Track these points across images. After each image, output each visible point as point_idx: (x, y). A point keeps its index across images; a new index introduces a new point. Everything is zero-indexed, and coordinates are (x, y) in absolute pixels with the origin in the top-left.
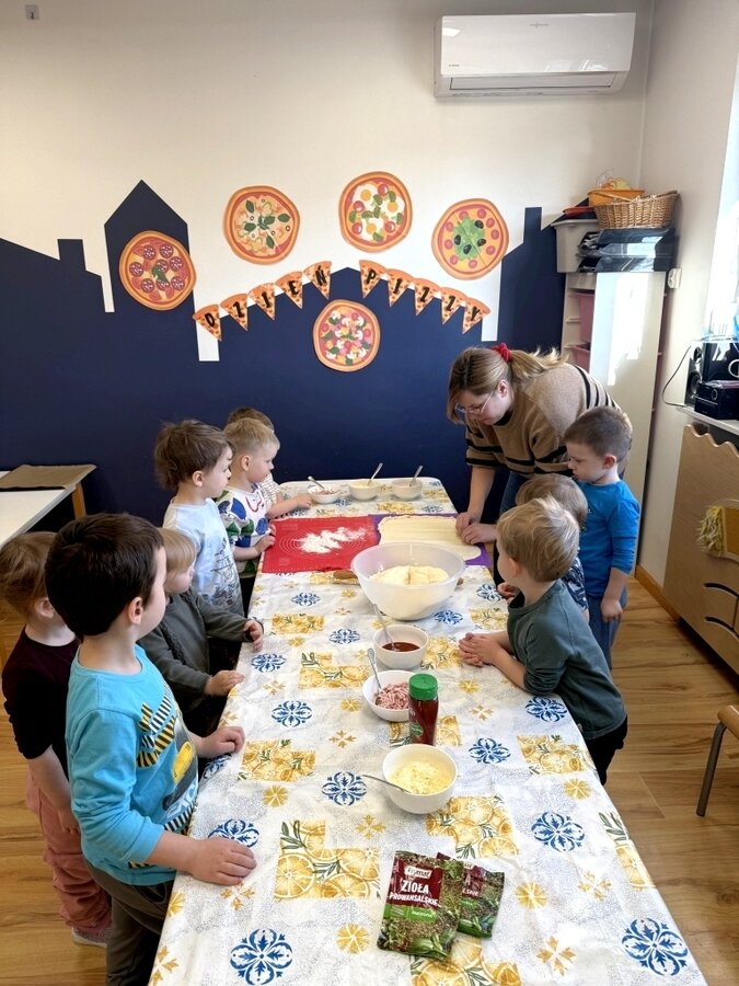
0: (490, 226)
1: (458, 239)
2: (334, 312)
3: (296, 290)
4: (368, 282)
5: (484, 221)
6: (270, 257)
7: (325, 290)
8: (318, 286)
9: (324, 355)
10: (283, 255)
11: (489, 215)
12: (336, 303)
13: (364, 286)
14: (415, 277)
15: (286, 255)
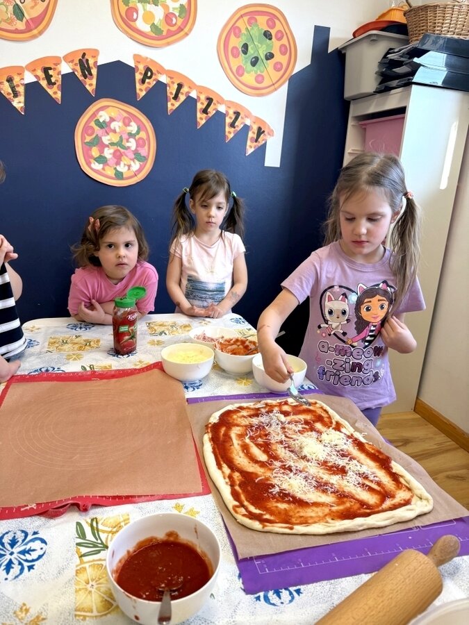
0: (279, 39)
1: (245, 47)
2: (101, 113)
3: (53, 80)
4: (143, 81)
5: (273, 32)
6: (17, 31)
7: (91, 85)
8: (81, 78)
9: (89, 164)
10: (35, 32)
11: (278, 27)
12: (103, 102)
13: (138, 86)
14: (198, 83)
15: (41, 33)
